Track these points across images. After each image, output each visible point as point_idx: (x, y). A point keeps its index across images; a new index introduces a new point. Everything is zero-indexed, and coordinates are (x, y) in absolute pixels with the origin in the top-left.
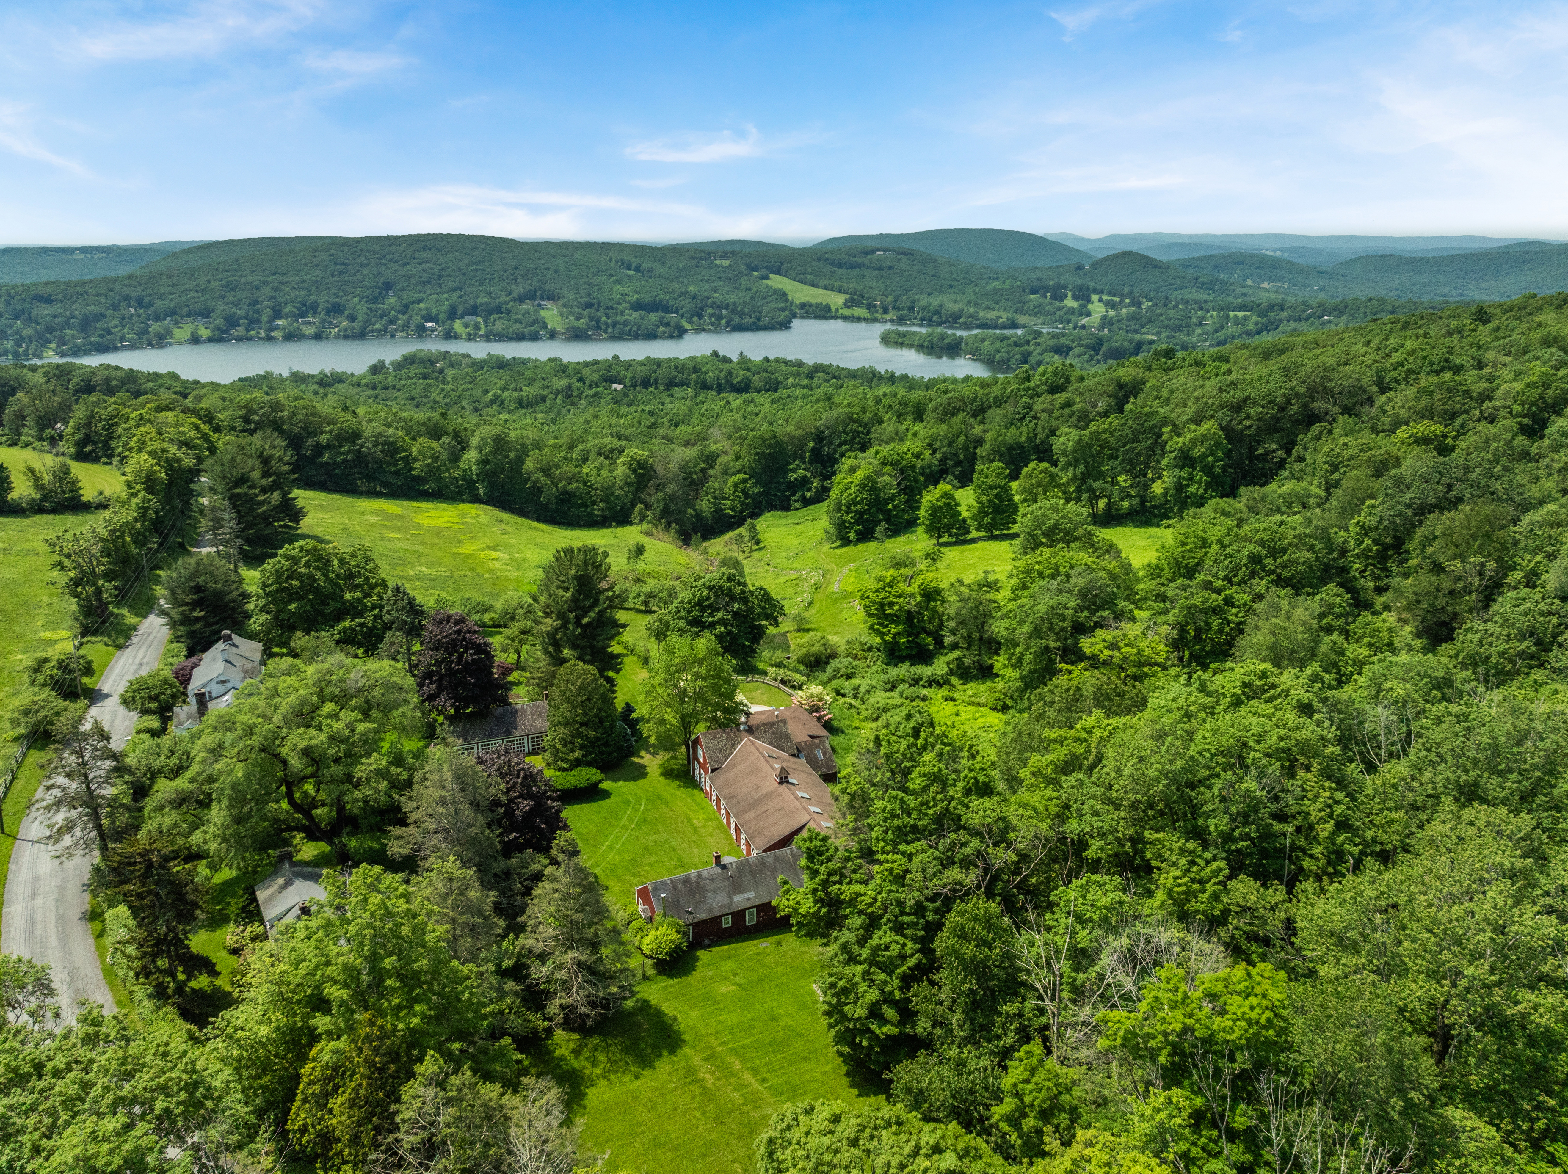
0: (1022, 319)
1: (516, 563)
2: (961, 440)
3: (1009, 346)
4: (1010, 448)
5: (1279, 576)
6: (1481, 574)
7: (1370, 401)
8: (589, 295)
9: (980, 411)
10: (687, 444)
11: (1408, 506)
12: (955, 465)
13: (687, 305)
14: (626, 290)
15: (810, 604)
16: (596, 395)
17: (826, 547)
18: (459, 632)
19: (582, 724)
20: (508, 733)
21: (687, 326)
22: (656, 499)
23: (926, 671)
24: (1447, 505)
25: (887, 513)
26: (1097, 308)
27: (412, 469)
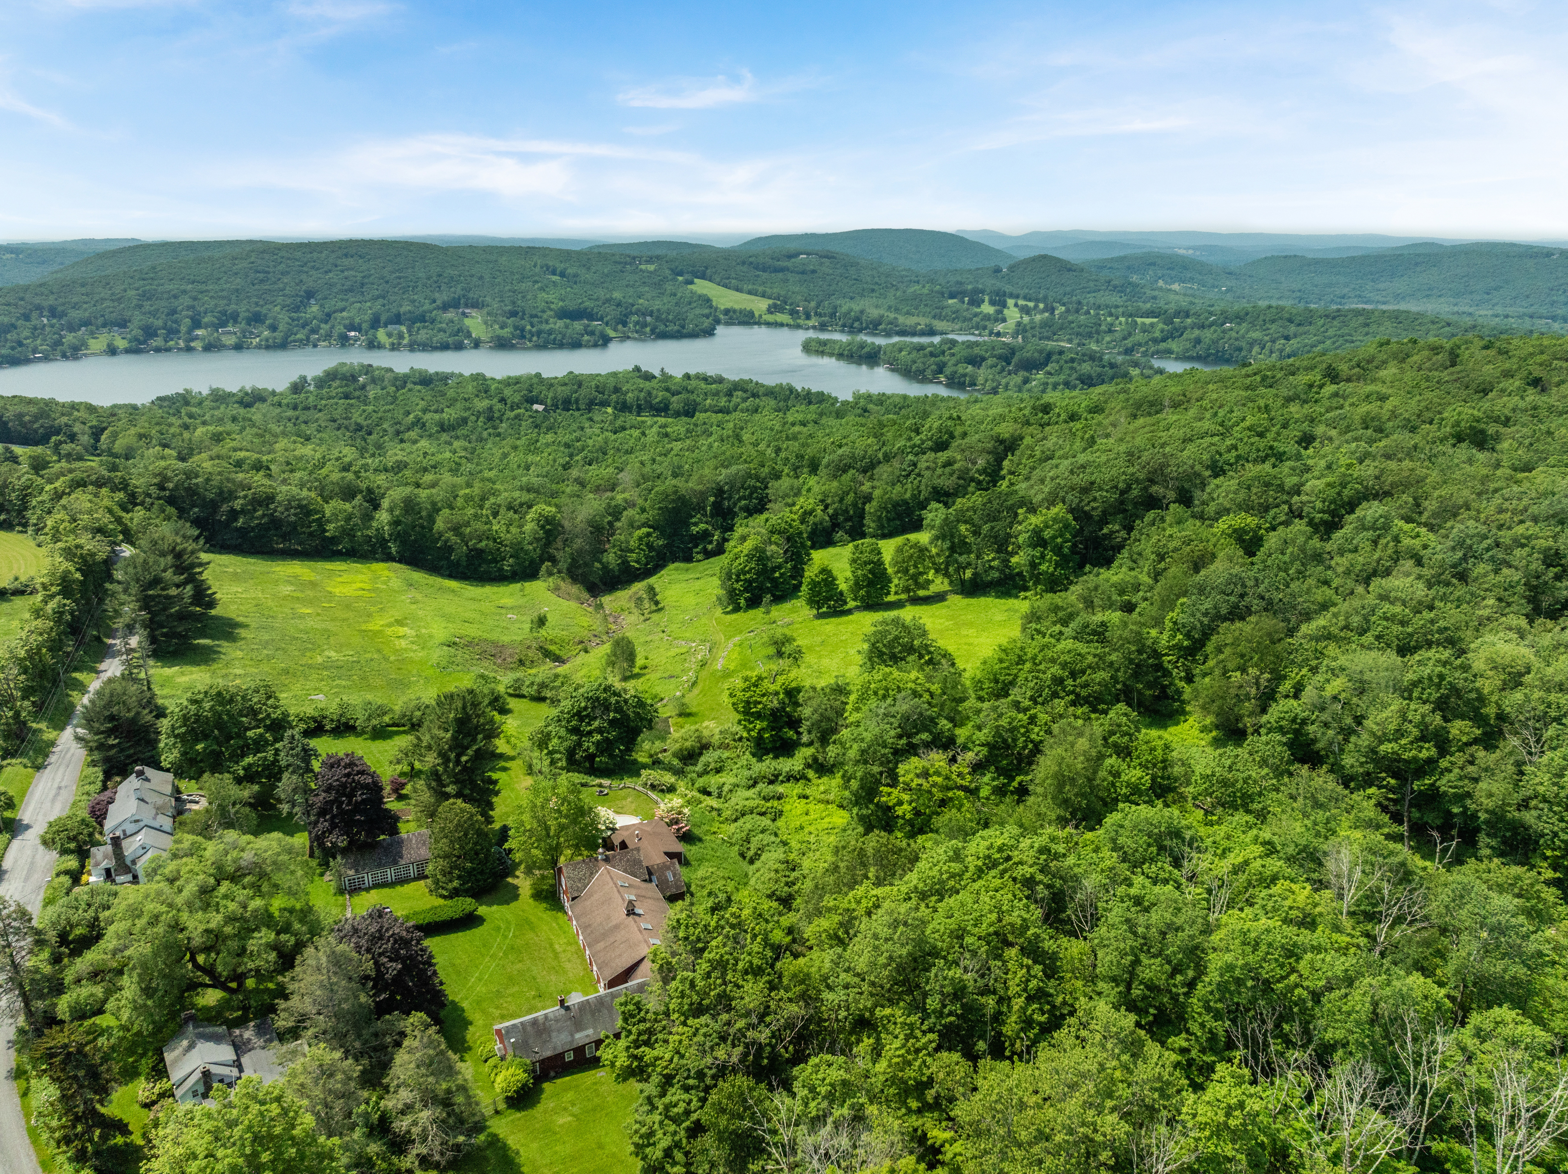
0: (939, 325)
1: (422, 641)
2: (851, 497)
3: (925, 356)
4: (896, 505)
5: (1078, 695)
6: (1257, 684)
7: (1203, 485)
8: (513, 303)
9: (869, 468)
10: (597, 489)
11: (1205, 614)
12: (846, 520)
13: (611, 312)
14: (551, 298)
15: (694, 684)
16: (517, 417)
17: (719, 611)
18: (348, 775)
19: (459, 857)
20: (395, 862)
21: (612, 334)
22: (563, 557)
23: (786, 765)
24: (1237, 614)
25: (774, 580)
26: (1013, 314)
27: (325, 531)
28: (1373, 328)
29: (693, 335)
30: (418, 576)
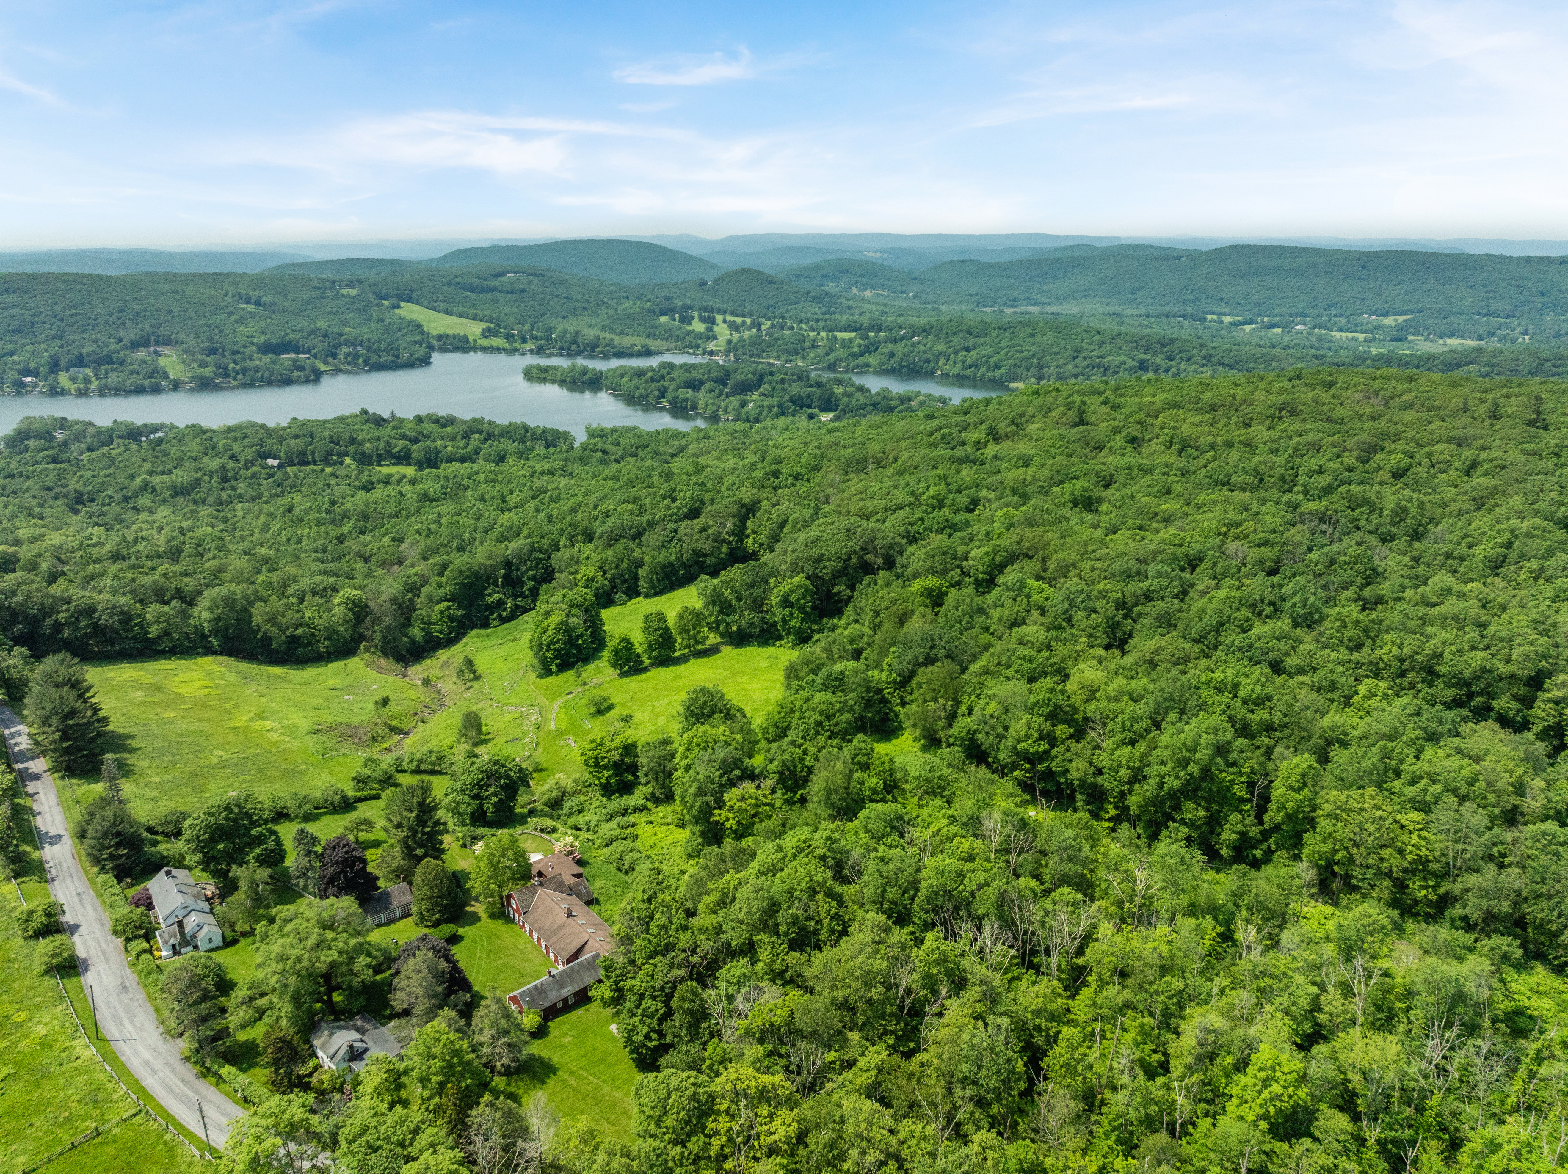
0: (654, 344)
1: (291, 731)
2: (625, 564)
3: (646, 382)
4: (664, 567)
5: (832, 732)
6: (945, 709)
7: (902, 552)
8: (211, 339)
9: (637, 536)
10: (385, 564)
12: (623, 582)
13: (320, 346)
14: (250, 330)
15: (538, 744)
16: (254, 476)
17: (532, 676)
18: (347, 852)
19: (438, 898)
20: (387, 909)
21: (323, 367)
22: (375, 633)
23: (631, 801)
24: (930, 661)
25: (578, 647)
26: (722, 331)
27: (147, 633)
28: (1038, 338)
29: (409, 365)
30: (245, 667)
